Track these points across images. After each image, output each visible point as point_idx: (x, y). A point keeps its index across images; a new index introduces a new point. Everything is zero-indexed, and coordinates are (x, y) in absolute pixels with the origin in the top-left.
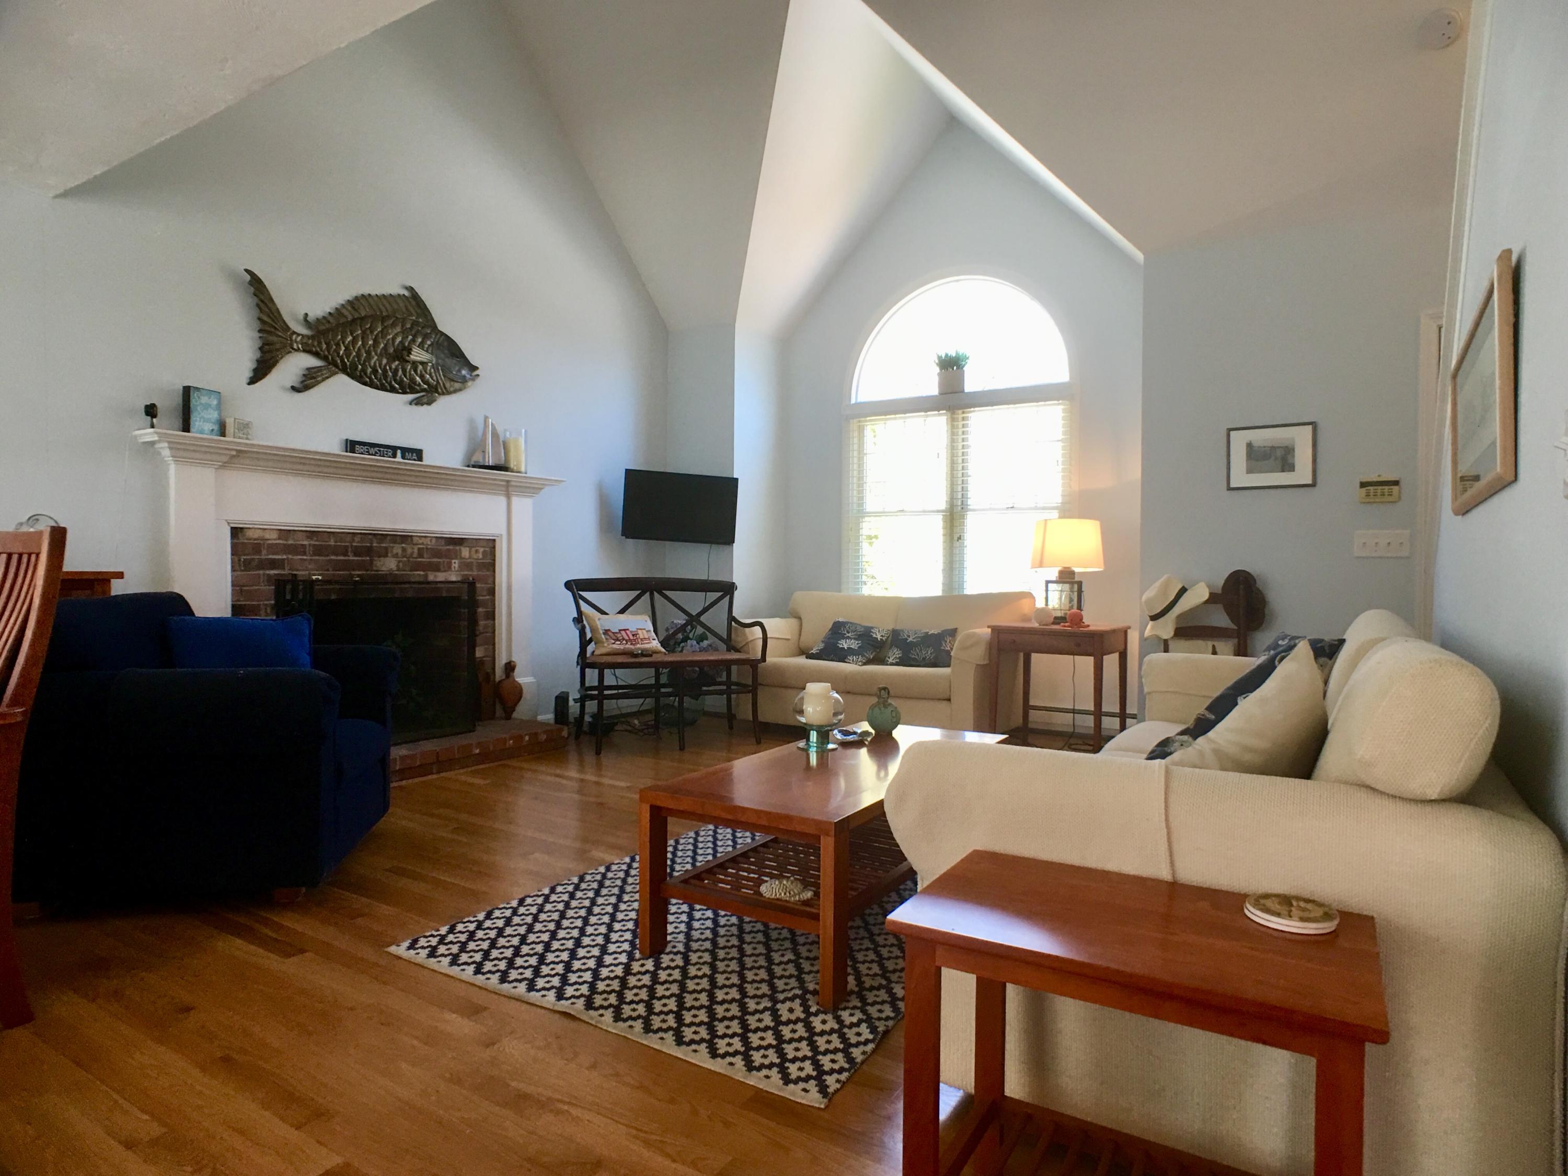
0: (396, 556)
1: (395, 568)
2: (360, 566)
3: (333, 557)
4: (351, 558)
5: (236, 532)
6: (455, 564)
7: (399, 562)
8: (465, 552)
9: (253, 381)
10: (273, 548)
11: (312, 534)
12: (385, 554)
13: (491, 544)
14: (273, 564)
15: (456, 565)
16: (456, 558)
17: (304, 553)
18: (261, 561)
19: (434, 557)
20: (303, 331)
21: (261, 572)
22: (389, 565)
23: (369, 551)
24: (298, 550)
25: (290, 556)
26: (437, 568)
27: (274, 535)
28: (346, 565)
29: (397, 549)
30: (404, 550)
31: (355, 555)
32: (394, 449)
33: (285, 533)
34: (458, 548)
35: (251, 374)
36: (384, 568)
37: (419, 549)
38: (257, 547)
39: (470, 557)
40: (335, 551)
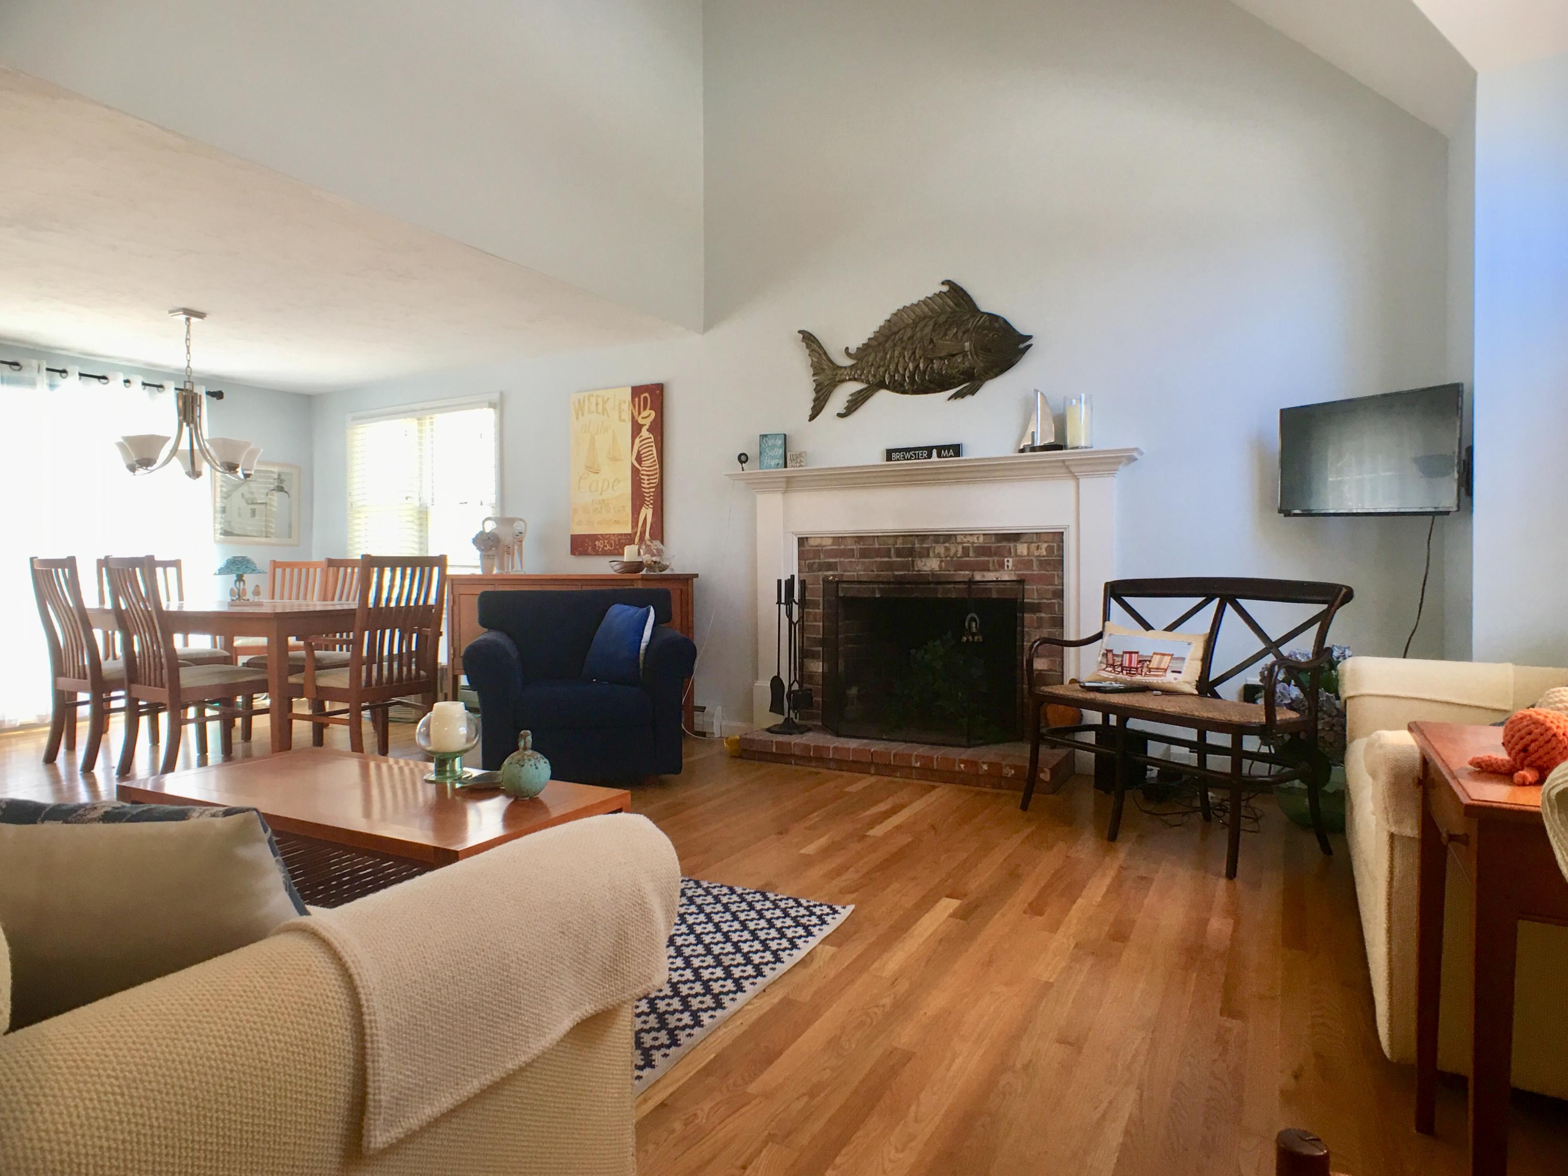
0: (938, 556)
1: (937, 568)
2: (904, 566)
3: (878, 559)
4: (894, 559)
5: (802, 541)
6: (1010, 562)
7: (941, 562)
8: (1022, 549)
9: (812, 418)
10: (830, 553)
11: (860, 539)
12: (925, 554)
13: (1058, 537)
14: (831, 566)
15: (1010, 564)
16: (1010, 555)
17: (853, 556)
18: (820, 564)
19: (984, 555)
20: (848, 362)
21: (820, 573)
22: (930, 565)
23: (911, 552)
24: (849, 553)
25: (842, 559)
26: (985, 568)
27: (830, 542)
28: (890, 566)
29: (940, 549)
30: (947, 549)
31: (898, 556)
32: (929, 449)
33: (838, 540)
34: (1012, 545)
35: (810, 413)
36: (925, 568)
37: (963, 548)
38: (817, 551)
39: (1028, 555)
40: (878, 553)
